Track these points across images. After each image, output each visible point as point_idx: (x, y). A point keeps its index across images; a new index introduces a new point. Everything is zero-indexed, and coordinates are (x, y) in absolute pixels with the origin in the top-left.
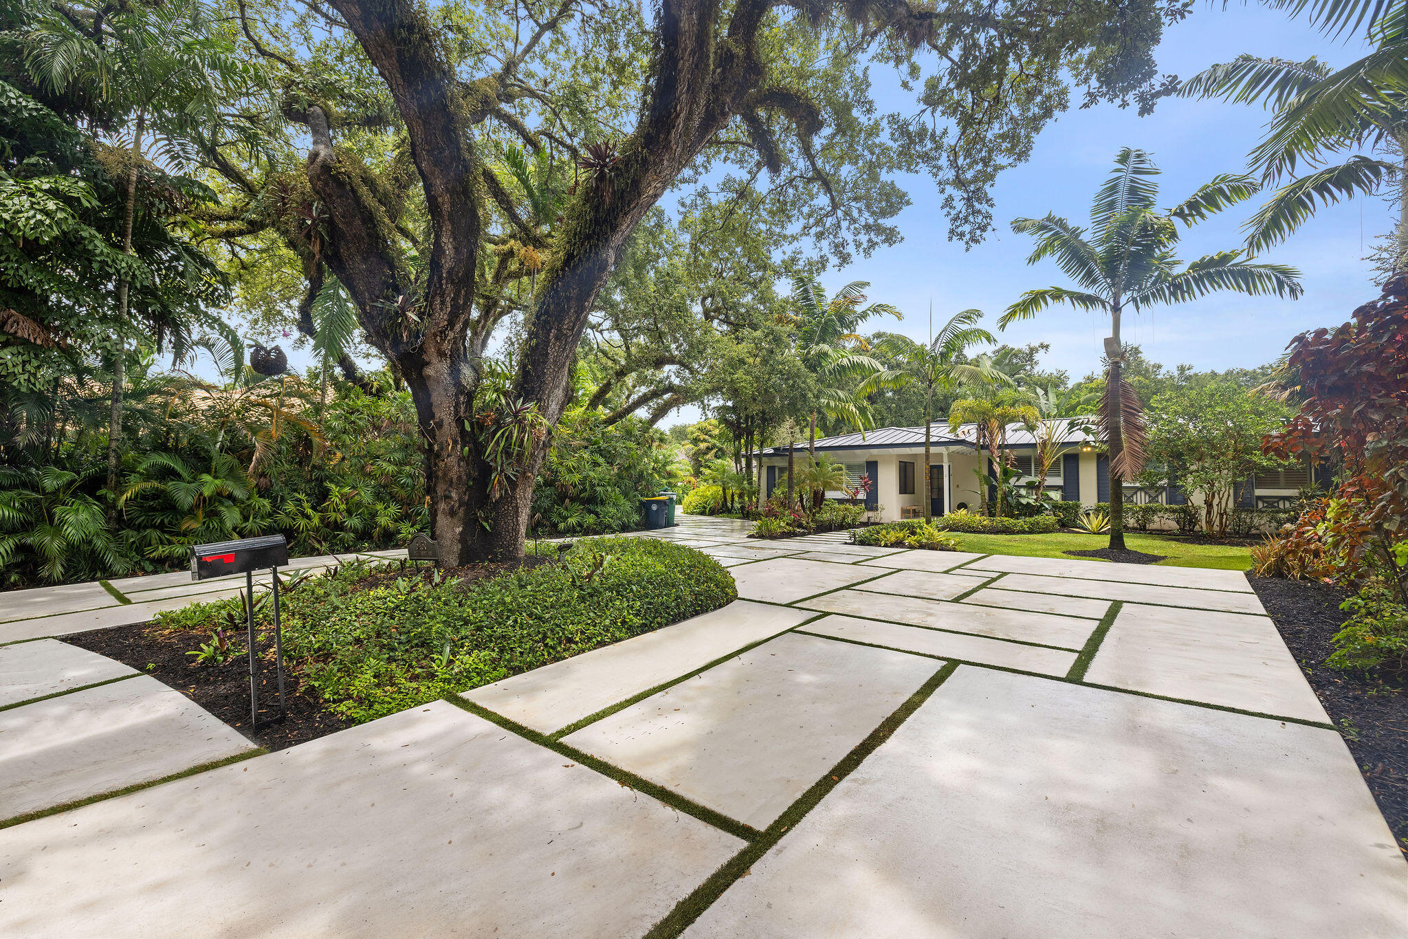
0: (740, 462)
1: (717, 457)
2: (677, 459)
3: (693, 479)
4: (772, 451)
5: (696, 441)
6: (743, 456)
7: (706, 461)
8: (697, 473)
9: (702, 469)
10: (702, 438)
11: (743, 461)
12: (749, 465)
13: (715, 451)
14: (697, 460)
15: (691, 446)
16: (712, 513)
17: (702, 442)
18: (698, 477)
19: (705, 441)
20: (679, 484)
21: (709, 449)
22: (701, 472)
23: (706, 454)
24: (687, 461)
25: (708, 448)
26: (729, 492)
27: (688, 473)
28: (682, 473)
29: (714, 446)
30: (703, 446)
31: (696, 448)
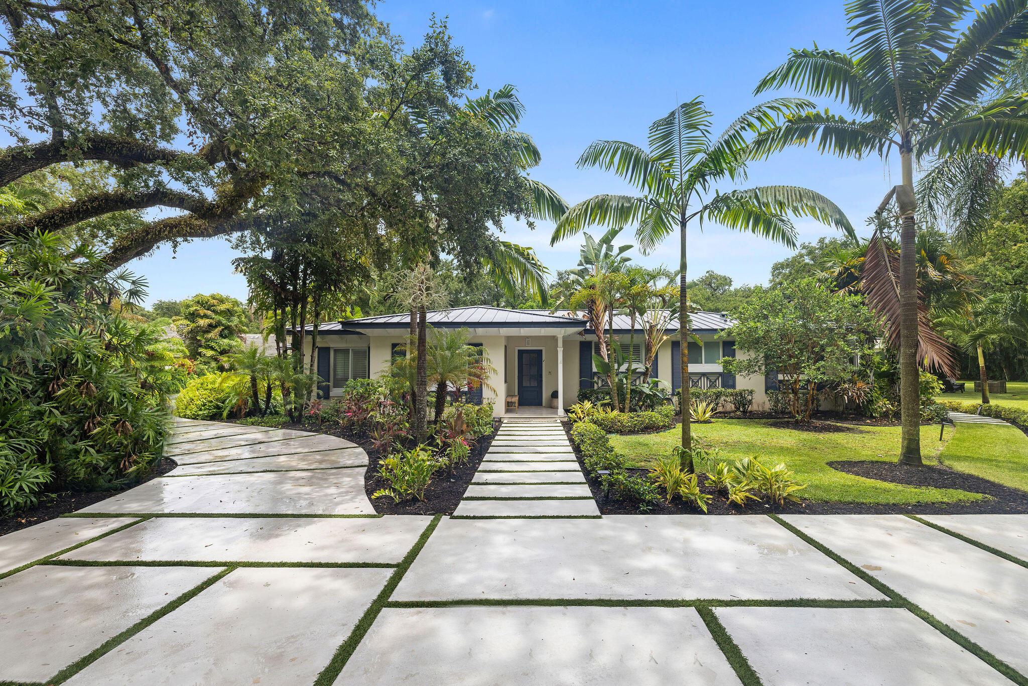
0: (284, 341)
1: (222, 336)
2: (164, 337)
3: (188, 362)
4: (339, 327)
5: (193, 316)
6: (289, 332)
7: (207, 340)
8: (194, 355)
9: (200, 350)
10: (202, 312)
11: (289, 340)
12: (297, 346)
13: (220, 328)
14: (194, 339)
15: (187, 322)
16: (234, 416)
17: (202, 317)
18: (196, 359)
19: (206, 316)
20: (167, 368)
21: (211, 327)
22: (200, 354)
23: (208, 332)
24: (178, 338)
25: (210, 325)
26: (263, 385)
27: (181, 355)
28: (172, 355)
29: (219, 324)
30: (203, 322)
31: (192, 325)
